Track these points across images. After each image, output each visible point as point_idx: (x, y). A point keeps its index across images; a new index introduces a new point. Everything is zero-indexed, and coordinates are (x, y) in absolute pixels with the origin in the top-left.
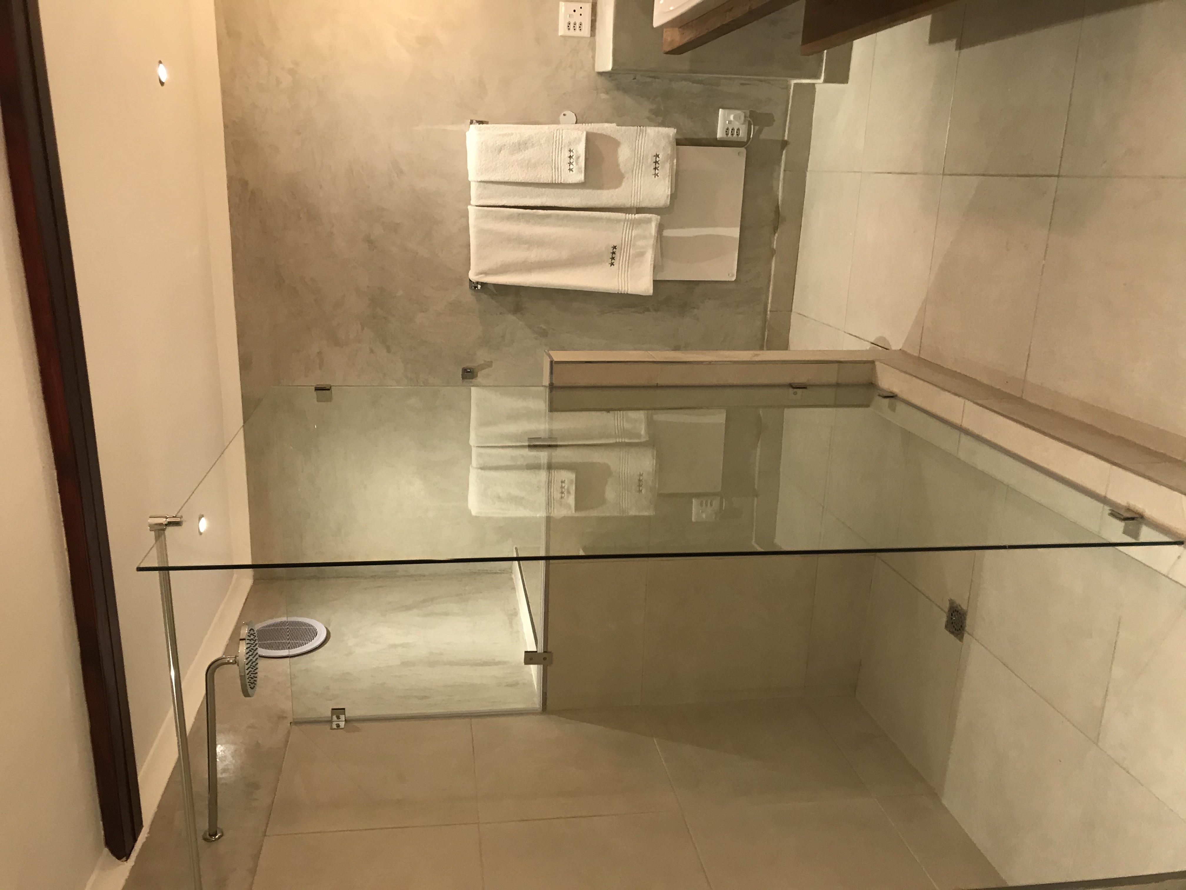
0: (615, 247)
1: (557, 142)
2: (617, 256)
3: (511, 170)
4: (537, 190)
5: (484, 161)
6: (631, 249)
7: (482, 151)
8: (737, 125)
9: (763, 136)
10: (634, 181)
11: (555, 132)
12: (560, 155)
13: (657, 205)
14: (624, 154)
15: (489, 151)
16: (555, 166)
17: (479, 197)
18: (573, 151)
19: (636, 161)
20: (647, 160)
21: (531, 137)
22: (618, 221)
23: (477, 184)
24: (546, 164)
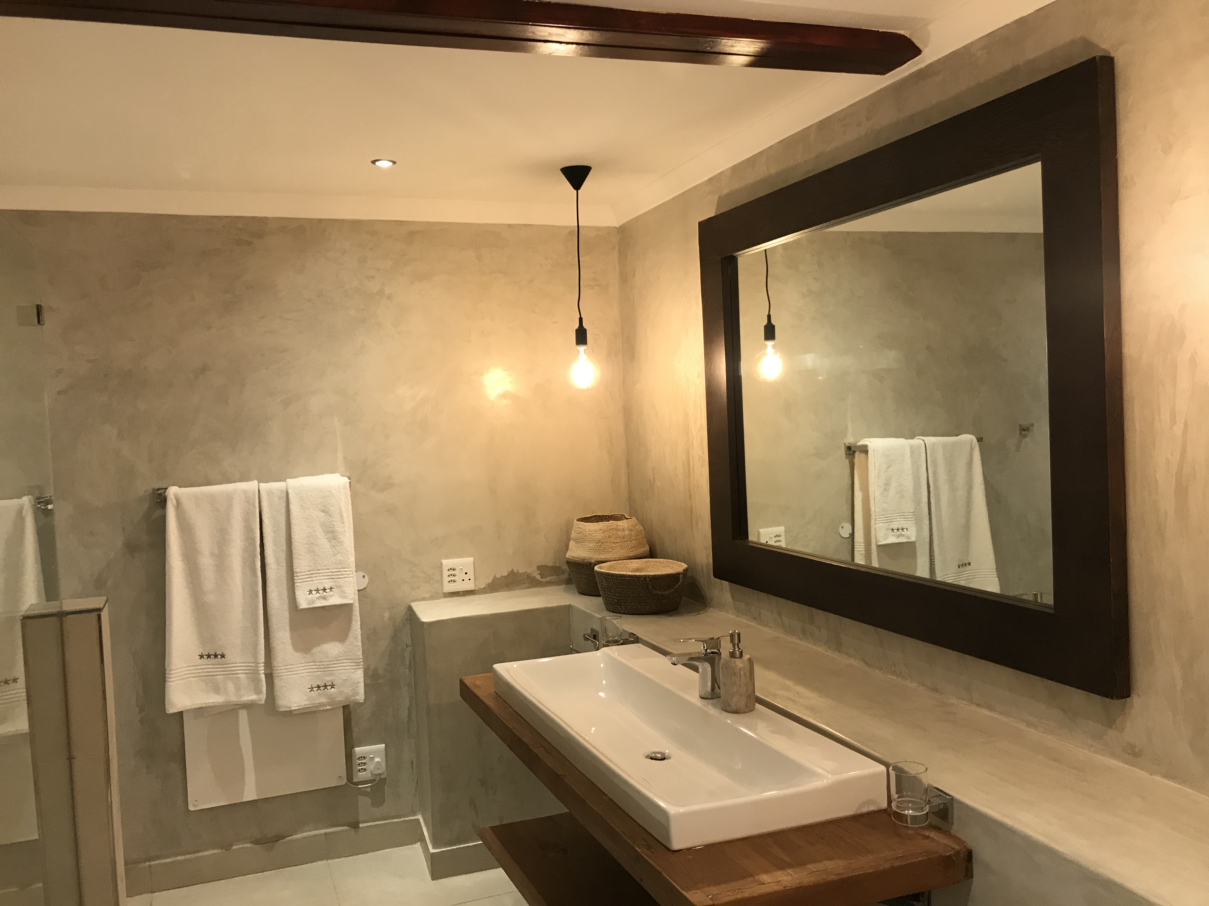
0: (223, 656)
1: (340, 573)
2: (212, 660)
3: (304, 526)
4: (283, 556)
5: (311, 495)
6: (223, 676)
7: (322, 492)
8: (371, 767)
9: (361, 798)
10: (303, 665)
11: (349, 569)
12: (326, 577)
13: (277, 697)
14: (332, 649)
15: (322, 500)
16: (313, 574)
17: (270, 493)
18: (332, 592)
19: (325, 663)
20: (328, 676)
21: (342, 543)
22: (255, 655)
23: (285, 489)
24: (314, 563)
